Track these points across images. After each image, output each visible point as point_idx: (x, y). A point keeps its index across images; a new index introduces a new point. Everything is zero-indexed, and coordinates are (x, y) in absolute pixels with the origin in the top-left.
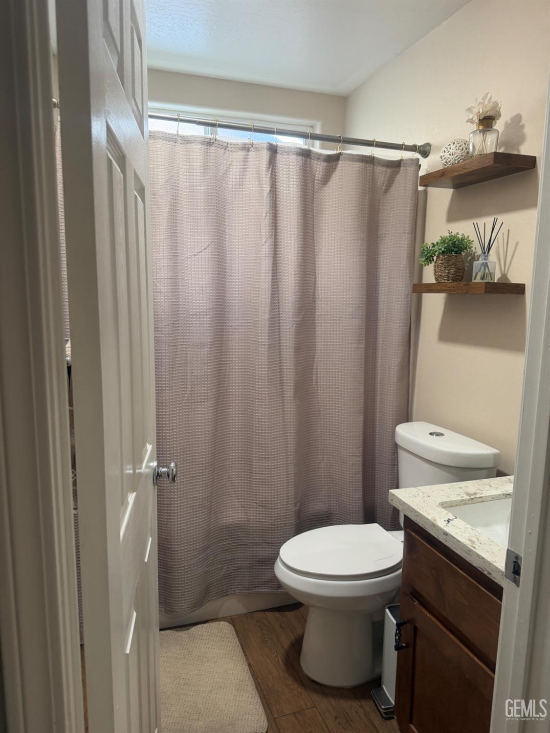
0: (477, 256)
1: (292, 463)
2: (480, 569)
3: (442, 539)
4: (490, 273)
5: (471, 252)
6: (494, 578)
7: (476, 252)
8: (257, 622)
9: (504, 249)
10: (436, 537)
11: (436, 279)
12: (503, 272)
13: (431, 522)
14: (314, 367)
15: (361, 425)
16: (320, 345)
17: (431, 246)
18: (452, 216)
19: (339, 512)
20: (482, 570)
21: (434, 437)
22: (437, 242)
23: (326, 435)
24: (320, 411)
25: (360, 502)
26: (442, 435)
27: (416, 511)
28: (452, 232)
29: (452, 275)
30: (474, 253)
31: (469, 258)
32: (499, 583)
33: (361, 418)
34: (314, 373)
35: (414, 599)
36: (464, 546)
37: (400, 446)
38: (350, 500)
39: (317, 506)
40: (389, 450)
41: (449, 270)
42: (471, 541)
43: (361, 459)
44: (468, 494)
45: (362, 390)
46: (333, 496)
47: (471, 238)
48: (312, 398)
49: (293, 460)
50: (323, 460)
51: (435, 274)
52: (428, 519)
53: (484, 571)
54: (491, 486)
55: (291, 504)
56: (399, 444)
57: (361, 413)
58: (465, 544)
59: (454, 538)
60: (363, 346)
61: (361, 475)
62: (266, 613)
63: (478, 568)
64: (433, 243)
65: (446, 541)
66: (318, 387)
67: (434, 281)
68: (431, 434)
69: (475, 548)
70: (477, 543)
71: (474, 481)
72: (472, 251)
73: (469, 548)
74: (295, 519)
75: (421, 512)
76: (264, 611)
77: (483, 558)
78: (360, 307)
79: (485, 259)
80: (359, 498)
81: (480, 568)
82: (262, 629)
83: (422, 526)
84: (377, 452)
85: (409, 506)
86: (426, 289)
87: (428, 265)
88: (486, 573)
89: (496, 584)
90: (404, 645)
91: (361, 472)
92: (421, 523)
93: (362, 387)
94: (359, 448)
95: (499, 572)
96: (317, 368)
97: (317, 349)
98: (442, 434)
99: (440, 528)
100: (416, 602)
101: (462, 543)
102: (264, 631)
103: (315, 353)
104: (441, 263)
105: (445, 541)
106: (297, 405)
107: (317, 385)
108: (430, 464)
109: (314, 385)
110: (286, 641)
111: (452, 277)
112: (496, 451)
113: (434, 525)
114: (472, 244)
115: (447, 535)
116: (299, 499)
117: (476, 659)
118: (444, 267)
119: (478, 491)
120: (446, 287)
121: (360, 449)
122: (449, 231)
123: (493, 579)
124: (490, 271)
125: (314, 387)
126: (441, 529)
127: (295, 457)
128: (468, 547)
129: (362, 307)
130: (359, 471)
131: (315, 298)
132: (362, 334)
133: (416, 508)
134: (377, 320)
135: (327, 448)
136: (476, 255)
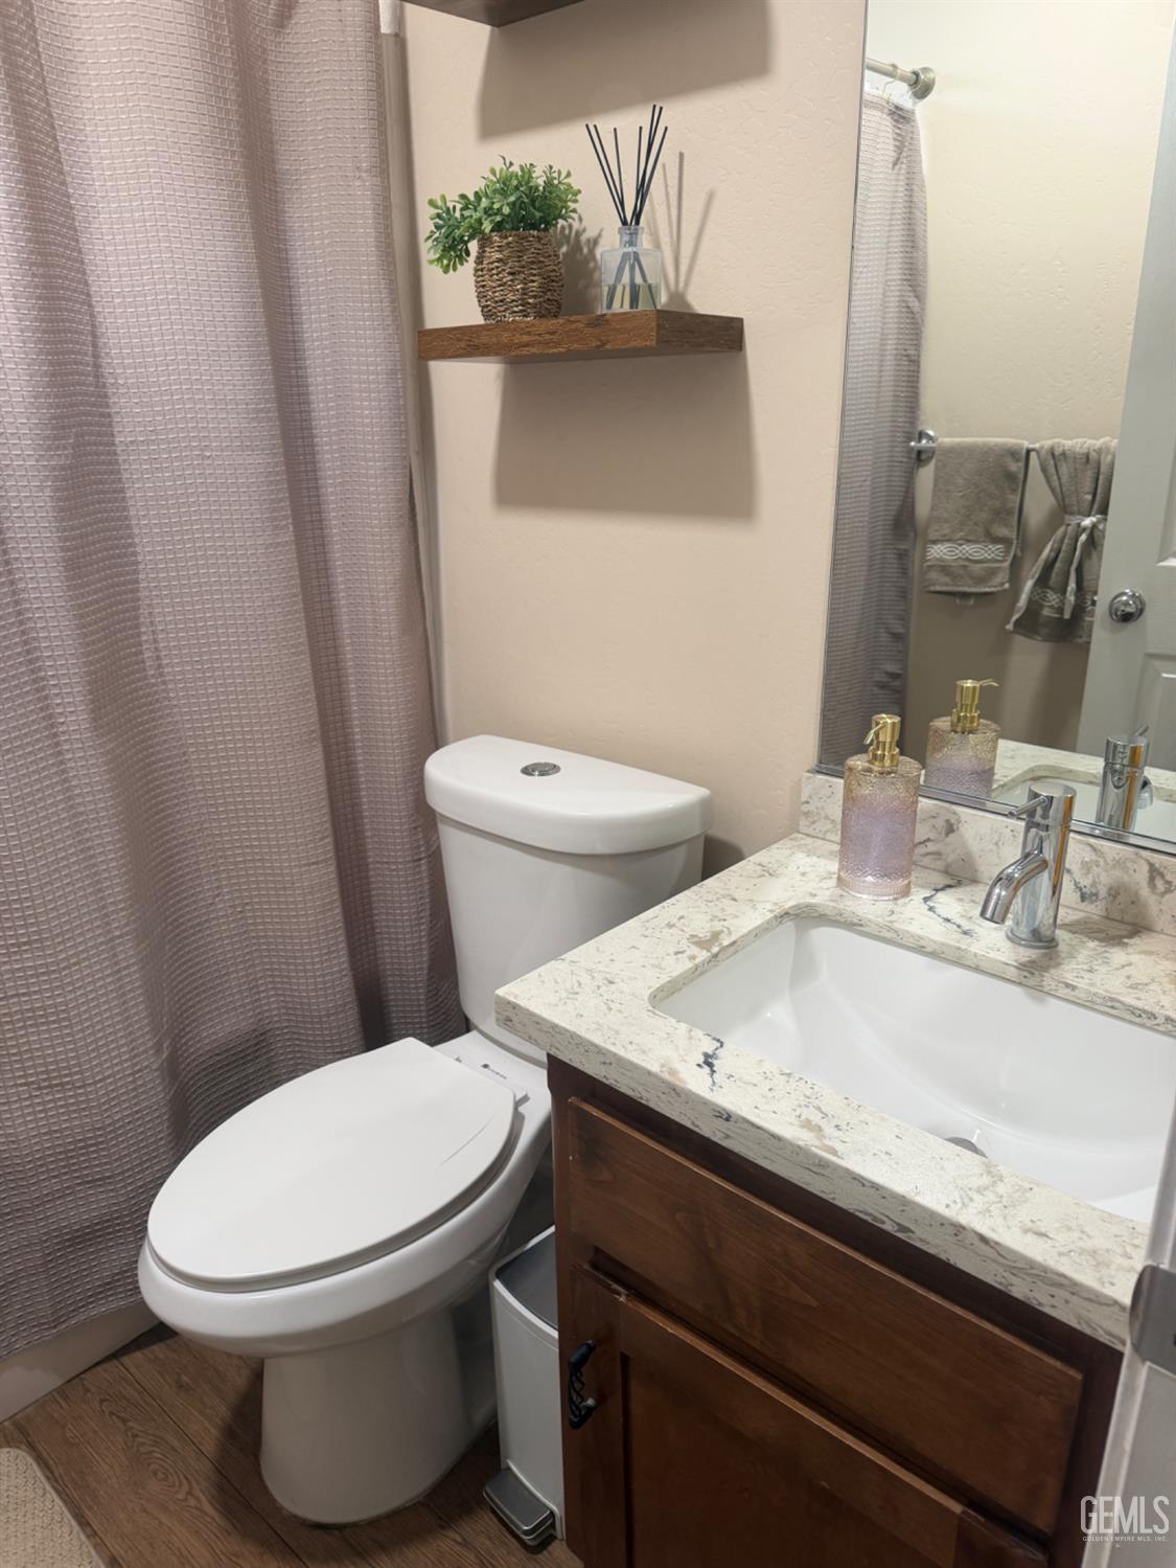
0: (588, 241)
1: (127, 934)
2: (865, 1217)
3: (708, 1129)
4: (650, 286)
5: (567, 232)
6: (921, 1240)
7: (584, 230)
8: (102, 1401)
9: (670, 216)
10: (688, 1124)
11: (487, 312)
12: (672, 288)
13: (663, 1081)
14: (142, 620)
15: (321, 773)
16: (148, 546)
17: (459, 206)
18: (496, 120)
19: (288, 1020)
20: (875, 1218)
21: (536, 779)
22: (476, 193)
23: (219, 821)
24: (184, 754)
25: (347, 982)
26: (555, 769)
27: (600, 1051)
28: (511, 164)
29: (534, 297)
30: (578, 234)
31: (564, 249)
32: (943, 1257)
33: (318, 753)
34: (144, 638)
35: (615, 1286)
36: (798, 1150)
37: (441, 815)
38: (316, 984)
39: (221, 1025)
40: (401, 824)
41: (524, 281)
42: (807, 1125)
43: (332, 868)
44: (702, 944)
45: (308, 672)
46: (266, 984)
47: (575, 182)
48: (153, 720)
49: (126, 925)
50: (218, 895)
51: (481, 296)
52: (649, 1073)
53: (883, 1223)
54: (734, 900)
55: (145, 1051)
56: (439, 809)
57: (314, 739)
58: (801, 1143)
59: (759, 1128)
60: (288, 536)
61: (338, 911)
62: (125, 1359)
63: (857, 1214)
64: (463, 196)
65: (727, 1136)
66: (164, 683)
67: (480, 320)
68: (527, 771)
69: (834, 1152)
70: (828, 1129)
71: (686, 892)
72: (570, 226)
73: (821, 1159)
74: (165, 1088)
75: (621, 1053)
76: (115, 1355)
77: (876, 1187)
78: (261, 410)
79: (631, 243)
80: (341, 971)
81: (866, 1214)
82: (124, 1421)
83: (629, 1092)
84: (369, 834)
85: (573, 1036)
86: (463, 344)
87: (455, 269)
88: (888, 1227)
89: (934, 1259)
90: (590, 1402)
91: (338, 904)
92: (625, 1086)
93: (306, 664)
94: (321, 839)
95: (942, 1224)
96: (152, 623)
97: (140, 558)
98: (555, 766)
99: (698, 1096)
100: (619, 1294)
101: (791, 1144)
102: (131, 1424)
103: (136, 572)
104: (499, 260)
105: (721, 1135)
106: (108, 752)
107: (161, 674)
108: (546, 858)
109: (153, 676)
110: (205, 1428)
111: (534, 306)
112: (703, 792)
113: (675, 1091)
114: (576, 201)
115: (727, 1120)
116: (165, 1027)
117: (849, 1440)
118: (510, 274)
119: (718, 926)
120: (529, 333)
121: (327, 840)
122: (504, 159)
123: (918, 1244)
124: (650, 281)
125: (154, 685)
126: (705, 1102)
127: (132, 914)
128: (815, 1155)
129: (269, 411)
130: (332, 902)
131: (104, 386)
132: (281, 500)
133: (596, 1038)
134: (313, 454)
135: (226, 857)
136: (584, 238)
